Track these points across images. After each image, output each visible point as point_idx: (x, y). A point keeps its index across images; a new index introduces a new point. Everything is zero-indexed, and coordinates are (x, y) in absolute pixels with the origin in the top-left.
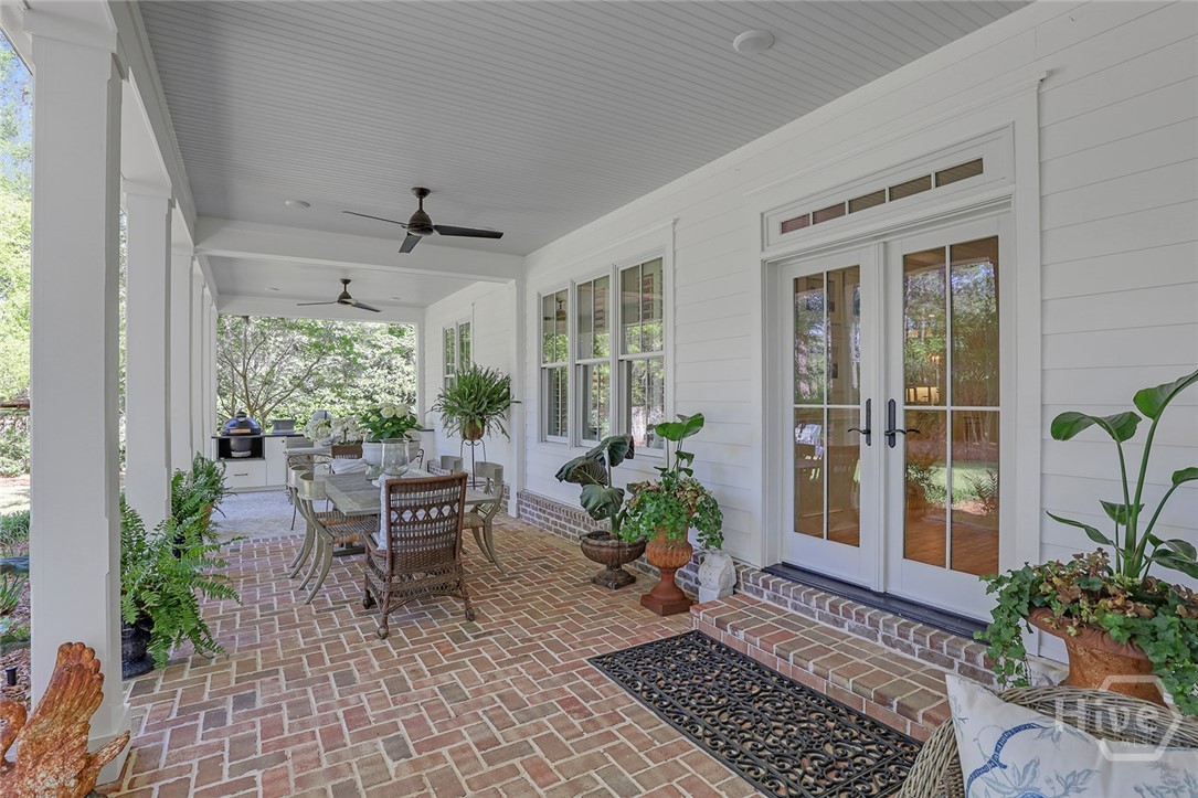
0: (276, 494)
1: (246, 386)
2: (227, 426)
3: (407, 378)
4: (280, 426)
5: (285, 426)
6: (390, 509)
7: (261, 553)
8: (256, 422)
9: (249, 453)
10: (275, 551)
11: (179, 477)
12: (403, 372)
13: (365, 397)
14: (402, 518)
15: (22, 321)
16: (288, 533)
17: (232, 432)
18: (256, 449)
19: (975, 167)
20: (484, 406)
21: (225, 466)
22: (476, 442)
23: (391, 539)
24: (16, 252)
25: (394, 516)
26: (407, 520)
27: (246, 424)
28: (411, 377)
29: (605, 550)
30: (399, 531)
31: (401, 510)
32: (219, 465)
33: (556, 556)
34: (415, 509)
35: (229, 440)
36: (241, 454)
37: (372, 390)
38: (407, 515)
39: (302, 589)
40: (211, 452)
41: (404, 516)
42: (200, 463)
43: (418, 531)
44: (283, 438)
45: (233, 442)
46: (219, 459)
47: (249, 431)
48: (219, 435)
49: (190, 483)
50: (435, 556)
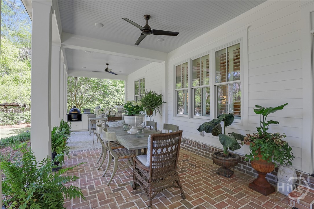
0: (85, 132)
1: (75, 99)
2: (71, 111)
3: (118, 98)
4: (86, 111)
5: (87, 111)
6: (152, 148)
7: (84, 156)
9: (77, 119)
10: (89, 156)
11: (55, 129)
12: (117, 96)
13: (107, 103)
14: (157, 152)
15: (15, 81)
16: (92, 148)
17: (72, 112)
18: (79, 118)
20: (154, 104)
21: (71, 124)
22: (151, 116)
24: (13, 62)
25: (154, 151)
26: (159, 153)
27: (76, 110)
28: (119, 98)
29: (227, 162)
32: (69, 123)
33: (191, 159)
35: (71, 115)
36: (74, 119)
37: (108, 101)
39: (104, 176)
40: (66, 119)
41: (158, 151)
42: (62, 123)
44: (87, 115)
45: (72, 116)
46: (68, 121)
47: (77, 112)
48: (68, 113)
49: (59, 131)
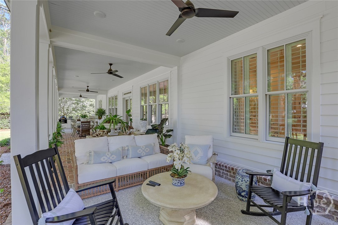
8: (65, 116)
19: (131, 92)
23: (82, 128)
30: (83, 127)
31: (83, 125)
34: (84, 125)
38: (83, 126)
43: (85, 127)
50: (87, 130)
